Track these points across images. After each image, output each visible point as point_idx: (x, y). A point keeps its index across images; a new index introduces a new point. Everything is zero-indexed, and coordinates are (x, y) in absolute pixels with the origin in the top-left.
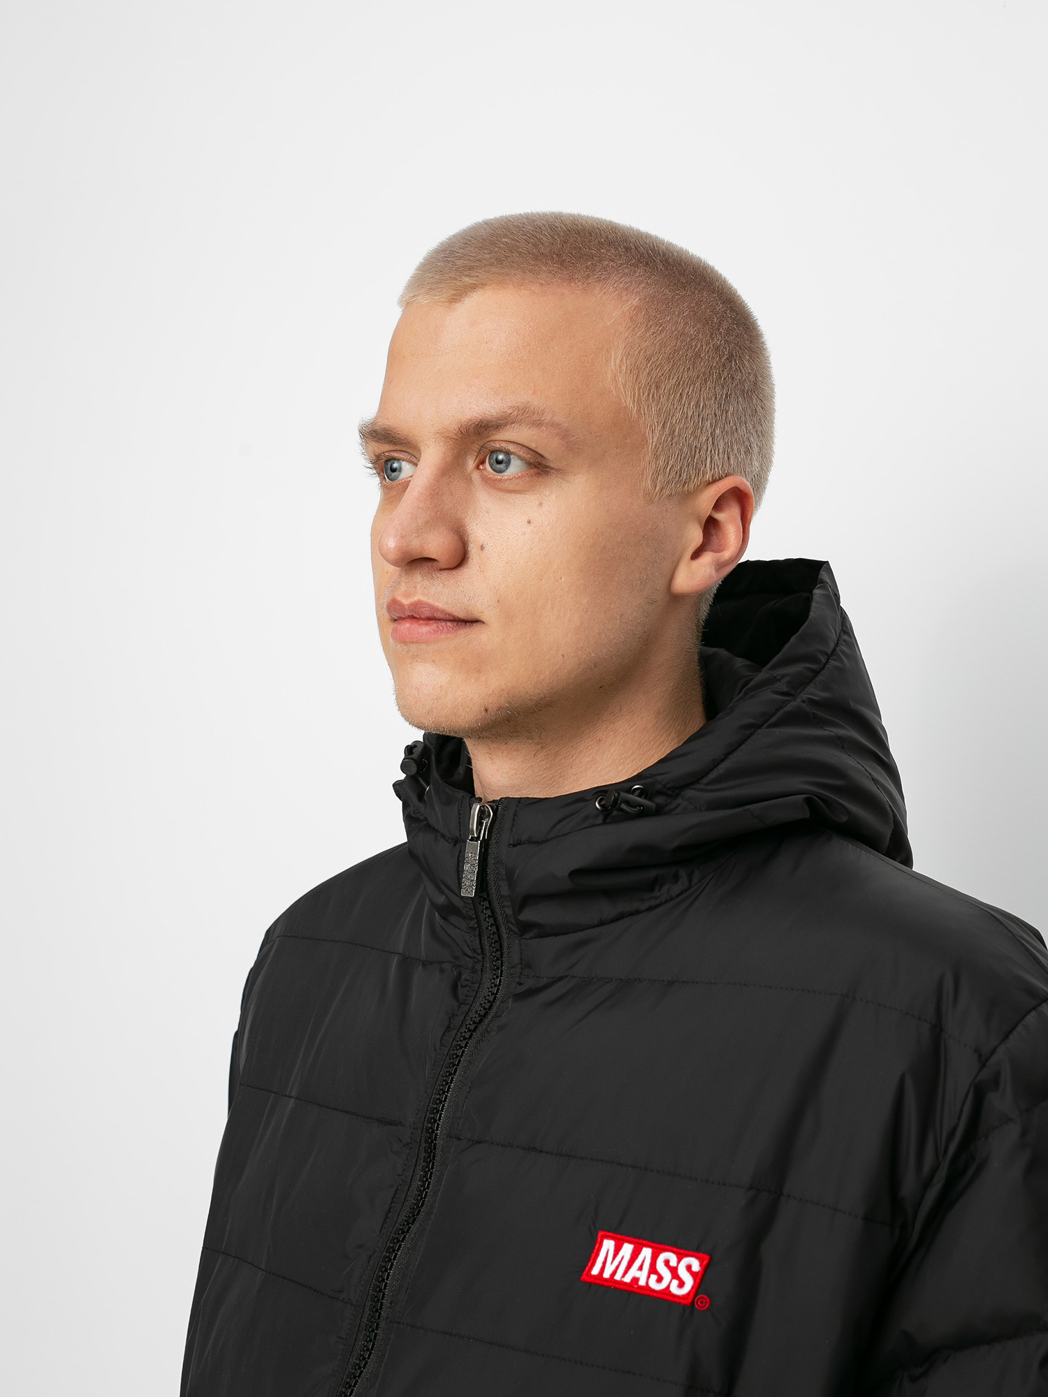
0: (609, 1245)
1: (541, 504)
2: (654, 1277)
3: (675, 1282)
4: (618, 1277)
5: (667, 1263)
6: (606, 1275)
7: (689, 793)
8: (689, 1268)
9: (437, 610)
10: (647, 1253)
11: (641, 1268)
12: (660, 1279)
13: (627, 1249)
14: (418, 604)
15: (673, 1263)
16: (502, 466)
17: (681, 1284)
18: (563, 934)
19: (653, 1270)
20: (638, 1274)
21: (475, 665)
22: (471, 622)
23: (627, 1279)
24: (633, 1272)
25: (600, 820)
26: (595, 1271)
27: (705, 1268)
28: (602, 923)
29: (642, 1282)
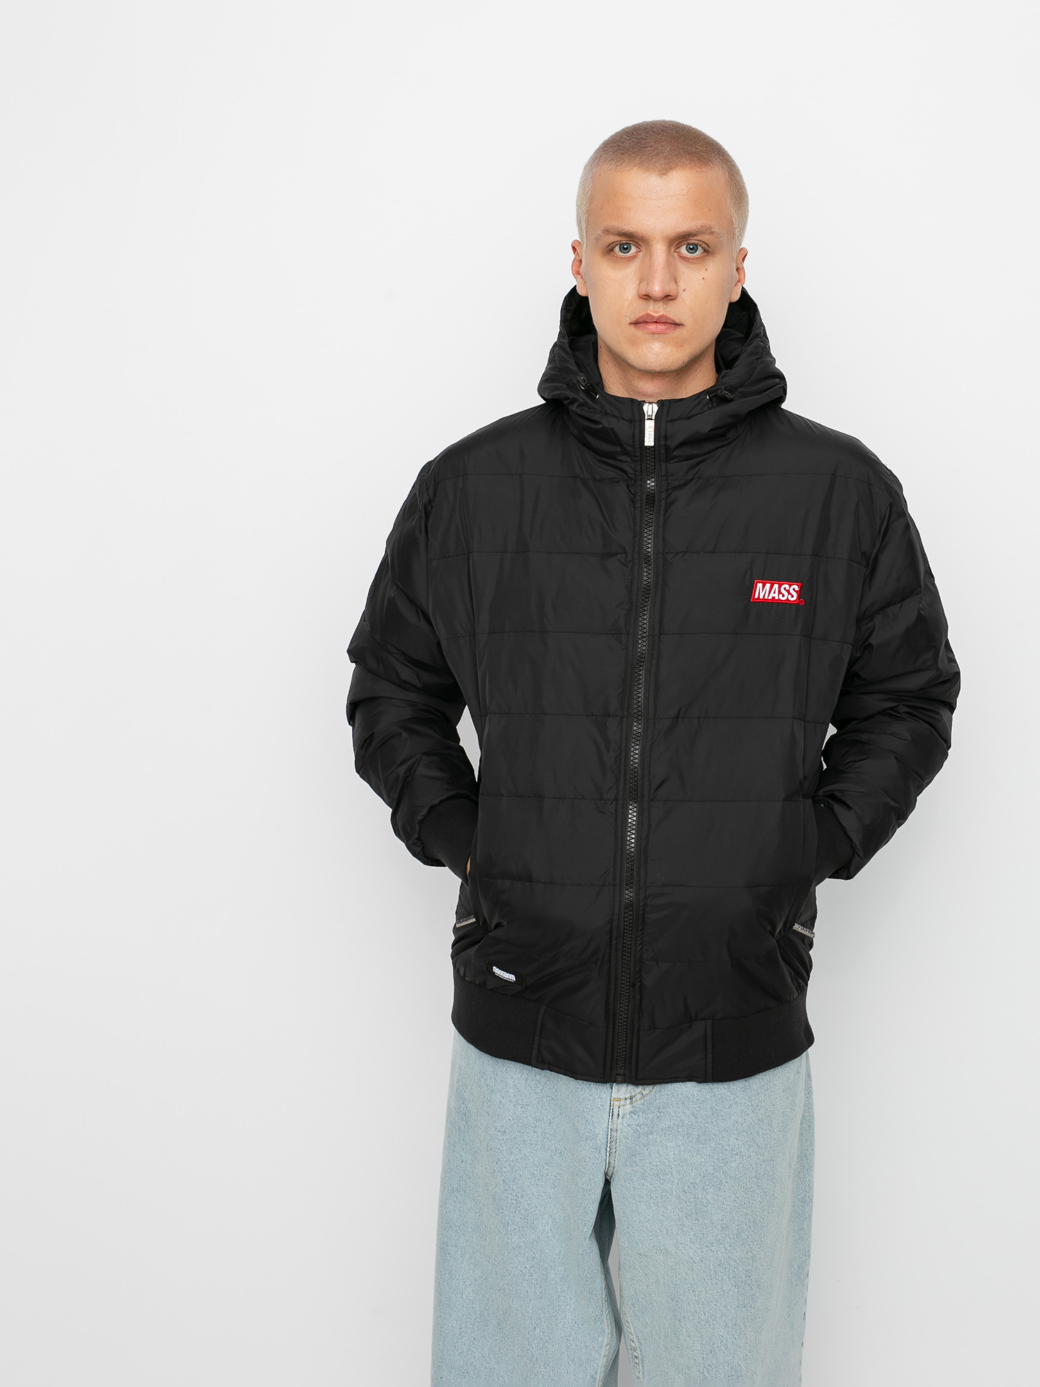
0: (760, 585)
1: (706, 270)
2: (781, 595)
3: (790, 596)
4: (766, 597)
5: (785, 589)
6: (761, 597)
7: (740, 389)
8: (794, 589)
9: (669, 318)
10: (776, 586)
11: (774, 593)
12: (783, 596)
13: (768, 586)
14: (662, 316)
15: (787, 588)
16: (693, 251)
17: (792, 596)
18: (691, 459)
19: (780, 592)
20: (774, 595)
21: (680, 344)
22: (677, 325)
23: (770, 598)
24: (772, 595)
25: (710, 406)
26: (756, 597)
27: (800, 587)
28: (709, 452)
29: (777, 598)
